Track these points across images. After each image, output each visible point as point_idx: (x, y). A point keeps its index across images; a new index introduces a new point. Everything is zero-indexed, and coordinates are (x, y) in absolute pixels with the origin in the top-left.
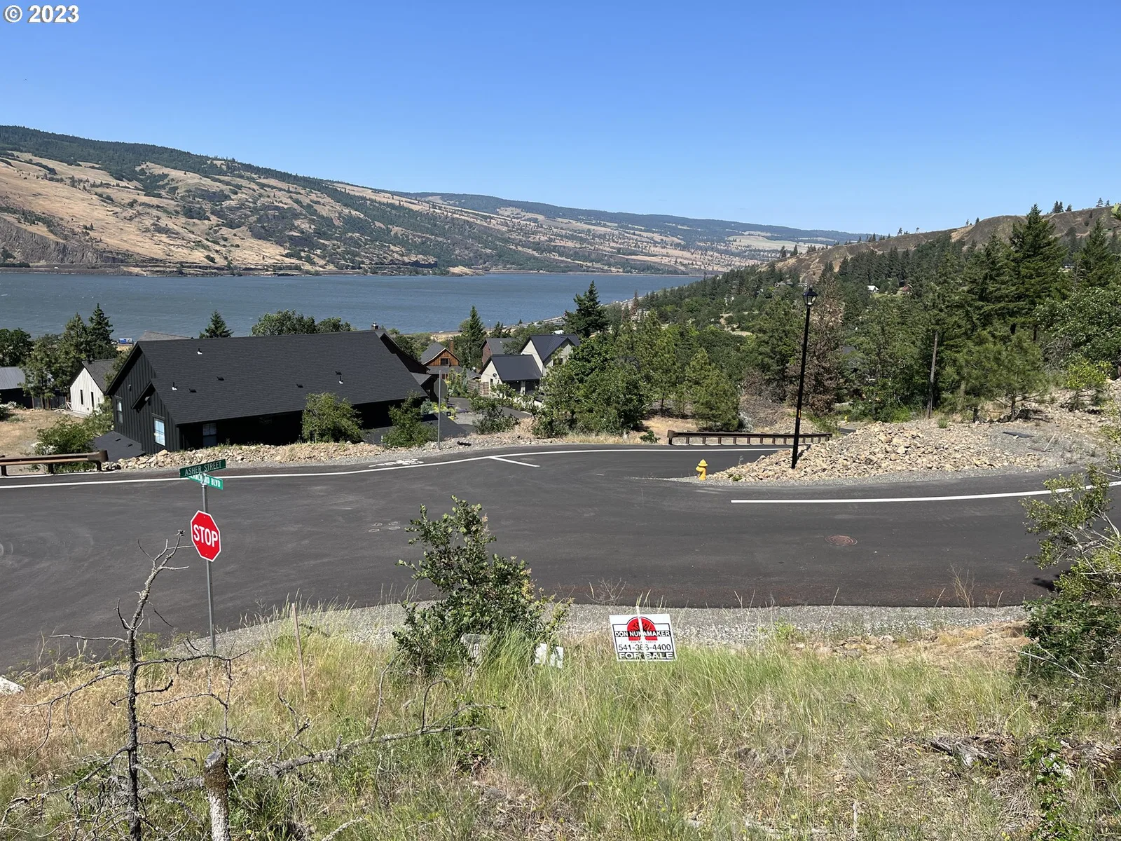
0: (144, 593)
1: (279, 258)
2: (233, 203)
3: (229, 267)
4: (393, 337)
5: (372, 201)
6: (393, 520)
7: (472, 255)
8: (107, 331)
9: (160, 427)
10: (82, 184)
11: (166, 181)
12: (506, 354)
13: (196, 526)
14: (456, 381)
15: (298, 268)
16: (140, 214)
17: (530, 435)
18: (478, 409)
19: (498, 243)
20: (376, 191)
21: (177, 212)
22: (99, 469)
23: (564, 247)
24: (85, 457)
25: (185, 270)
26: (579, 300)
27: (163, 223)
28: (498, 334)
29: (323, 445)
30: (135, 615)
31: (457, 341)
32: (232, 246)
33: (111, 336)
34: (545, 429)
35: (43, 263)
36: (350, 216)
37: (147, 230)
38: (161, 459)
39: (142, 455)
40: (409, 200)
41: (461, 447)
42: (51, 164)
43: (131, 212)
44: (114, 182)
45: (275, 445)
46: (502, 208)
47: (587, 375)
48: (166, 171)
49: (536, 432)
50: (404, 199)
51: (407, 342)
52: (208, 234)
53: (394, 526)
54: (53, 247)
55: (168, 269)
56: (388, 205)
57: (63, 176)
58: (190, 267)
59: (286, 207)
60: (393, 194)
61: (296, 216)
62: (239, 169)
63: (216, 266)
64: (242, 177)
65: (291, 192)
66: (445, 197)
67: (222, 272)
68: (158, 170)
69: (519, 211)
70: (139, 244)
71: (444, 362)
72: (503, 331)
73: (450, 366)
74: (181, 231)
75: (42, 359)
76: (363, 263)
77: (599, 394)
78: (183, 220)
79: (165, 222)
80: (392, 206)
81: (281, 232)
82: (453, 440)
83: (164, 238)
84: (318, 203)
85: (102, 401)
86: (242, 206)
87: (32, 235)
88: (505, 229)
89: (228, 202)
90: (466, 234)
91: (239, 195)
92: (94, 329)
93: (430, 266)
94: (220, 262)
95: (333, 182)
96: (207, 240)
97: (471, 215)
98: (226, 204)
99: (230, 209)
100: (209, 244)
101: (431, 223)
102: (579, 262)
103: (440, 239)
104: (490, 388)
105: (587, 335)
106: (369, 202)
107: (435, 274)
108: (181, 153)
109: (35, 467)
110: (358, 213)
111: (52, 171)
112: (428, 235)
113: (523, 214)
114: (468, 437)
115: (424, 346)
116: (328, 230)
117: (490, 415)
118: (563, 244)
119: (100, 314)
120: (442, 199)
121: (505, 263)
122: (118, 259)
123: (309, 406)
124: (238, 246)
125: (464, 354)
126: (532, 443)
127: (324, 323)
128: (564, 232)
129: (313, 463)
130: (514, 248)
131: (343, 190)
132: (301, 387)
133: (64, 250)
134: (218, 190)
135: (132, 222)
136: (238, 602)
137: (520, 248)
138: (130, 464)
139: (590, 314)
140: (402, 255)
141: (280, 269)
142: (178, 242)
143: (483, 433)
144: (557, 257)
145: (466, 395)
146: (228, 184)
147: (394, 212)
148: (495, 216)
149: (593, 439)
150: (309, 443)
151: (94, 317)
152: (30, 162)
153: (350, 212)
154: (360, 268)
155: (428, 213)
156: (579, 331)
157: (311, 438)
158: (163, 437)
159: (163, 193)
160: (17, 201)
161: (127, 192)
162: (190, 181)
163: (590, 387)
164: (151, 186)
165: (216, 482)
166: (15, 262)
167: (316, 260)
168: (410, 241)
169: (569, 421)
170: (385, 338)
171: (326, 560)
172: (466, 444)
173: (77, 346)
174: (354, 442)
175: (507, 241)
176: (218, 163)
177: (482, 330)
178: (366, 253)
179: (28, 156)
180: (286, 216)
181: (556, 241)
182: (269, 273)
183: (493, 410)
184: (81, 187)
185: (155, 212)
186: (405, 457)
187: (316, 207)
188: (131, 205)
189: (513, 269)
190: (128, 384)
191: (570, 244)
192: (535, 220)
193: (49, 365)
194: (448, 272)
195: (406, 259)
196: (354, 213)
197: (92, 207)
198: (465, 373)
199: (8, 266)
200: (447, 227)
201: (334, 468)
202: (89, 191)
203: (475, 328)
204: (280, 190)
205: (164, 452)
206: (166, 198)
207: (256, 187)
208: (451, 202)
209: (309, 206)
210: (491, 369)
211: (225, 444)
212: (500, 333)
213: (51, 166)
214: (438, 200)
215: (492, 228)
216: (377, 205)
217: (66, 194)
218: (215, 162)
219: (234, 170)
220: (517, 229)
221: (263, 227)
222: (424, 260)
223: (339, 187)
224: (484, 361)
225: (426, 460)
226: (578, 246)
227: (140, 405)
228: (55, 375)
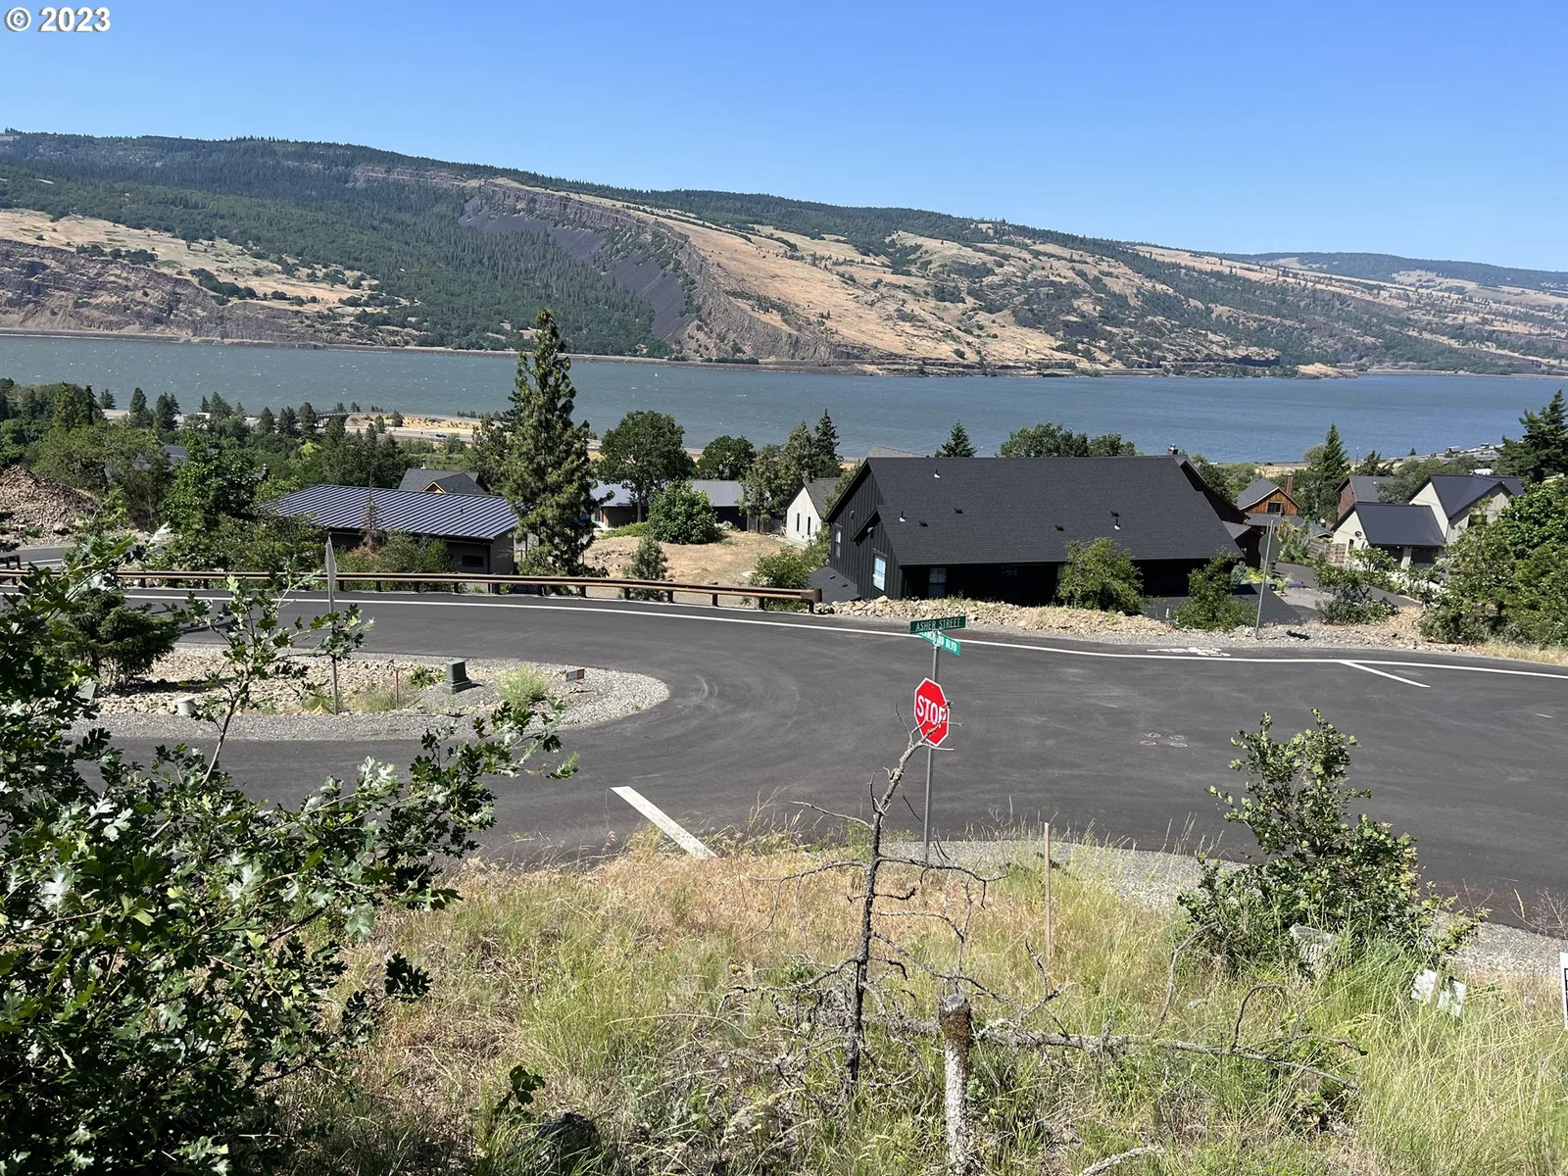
0: (897, 772)
1: (1047, 352)
2: (996, 279)
3: (981, 365)
4: (1197, 466)
5: (1188, 269)
6: (1177, 733)
7: (1339, 346)
8: (832, 444)
9: (880, 566)
10: (823, 262)
11: (918, 254)
12: (1382, 503)
13: (921, 697)
14: (1290, 538)
15: (1071, 366)
16: (883, 297)
17: (1416, 635)
18: (1327, 584)
19: (1387, 327)
20: (1196, 254)
21: (927, 293)
22: (811, 610)
23: (1509, 333)
24: (798, 594)
25: (928, 369)
26: (1530, 421)
27: (907, 309)
28: (1371, 469)
29: (1084, 613)
30: (885, 797)
31: (1299, 478)
32: (989, 336)
33: (837, 450)
34: (1444, 628)
35: (773, 359)
36: (1154, 293)
37: (889, 318)
38: (879, 606)
39: (859, 599)
40: (1247, 266)
41: (1292, 639)
42: (792, 238)
43: (873, 295)
44: (859, 258)
45: (1019, 604)
46: (1402, 273)
47: (1533, 547)
48: (920, 240)
49: (1427, 631)
50: (1238, 264)
51: (1216, 475)
52: (960, 321)
53: (1178, 742)
54: (784, 339)
55: (907, 368)
56: (1213, 274)
57: (804, 253)
58: (933, 364)
59: (1064, 281)
60: (1222, 257)
61: (1077, 293)
62: (1009, 233)
63: (966, 362)
64: (1011, 243)
65: (1074, 261)
66: (1305, 258)
67: (971, 371)
68: (910, 239)
69: (1431, 275)
70: (878, 335)
71: (1274, 508)
72: (1381, 465)
73: (1282, 515)
74: (928, 317)
75: (763, 473)
76: (1164, 358)
77: (1554, 580)
78: (932, 302)
79: (912, 307)
80: (1219, 275)
81: (1054, 316)
82: (1279, 627)
83: (907, 327)
84: (1109, 274)
85: (819, 529)
86: (1007, 282)
87: (766, 325)
88: (1404, 304)
89: (990, 278)
90: (1334, 313)
91: (1006, 267)
92: (819, 440)
93: (1267, 363)
94: (971, 357)
95: (1134, 244)
96: (959, 329)
97: (1346, 285)
98: (987, 280)
99: (991, 287)
100: (960, 333)
101: (1279, 298)
102: (1535, 358)
103: (1288, 323)
104: (1347, 554)
105: (1539, 477)
106: (1183, 271)
107: (1274, 375)
108: (940, 216)
109: (746, 601)
110: (1165, 287)
111: (793, 247)
112: (1270, 318)
113: (1439, 280)
114: (1306, 626)
115: (1244, 483)
116: (1119, 312)
117: (1346, 595)
118: (1507, 327)
119: (827, 422)
120: (1299, 262)
121: (1396, 359)
122: (851, 355)
123: (1070, 557)
124: (995, 336)
125: (1308, 497)
126: (1419, 648)
127: (1099, 443)
128: (1510, 309)
129: (1068, 635)
130: (1415, 334)
131: (1148, 255)
132: (1061, 529)
133: (795, 344)
134: (980, 261)
135: (875, 308)
136: (957, 805)
137: (1426, 336)
138: (844, 608)
139: (1547, 444)
140: (1224, 348)
141: (1047, 367)
142: (923, 332)
143: (1330, 621)
144: (1493, 350)
145: (1305, 561)
146: (992, 253)
147: (1220, 284)
148: (1388, 285)
149: (1534, 654)
150: (1065, 607)
151: (820, 426)
152: (770, 237)
153: (1154, 286)
154: (1160, 366)
155: (1274, 284)
156: (1523, 472)
157: (1069, 600)
158: (883, 579)
159: (913, 270)
160: (753, 285)
161: (872, 271)
162: (946, 253)
163: (1537, 566)
164: (900, 261)
165: (952, 645)
166: (745, 357)
167: (1098, 354)
168: (1241, 326)
169: (1490, 619)
170: (1186, 467)
171: (1076, 772)
172: (1301, 636)
173: (800, 458)
174: (1129, 614)
175: (1406, 323)
176: (983, 227)
177: (1343, 462)
178: (1170, 344)
179: (769, 230)
180: (1063, 294)
181: (1495, 323)
182: (1032, 372)
183: (1353, 588)
184: (823, 266)
185: (901, 294)
186: (1203, 645)
187: (1107, 280)
188: (875, 286)
189: (1410, 368)
190: (850, 511)
191: (1520, 328)
192: (1461, 290)
193: (769, 481)
194: (1296, 372)
195: (1230, 354)
196: (1159, 287)
197: (831, 290)
198: (1306, 527)
199: (736, 362)
200: (1302, 304)
201: (1097, 647)
202: (830, 271)
203: (1332, 459)
204: (1059, 258)
205: (884, 598)
206: (916, 276)
207: (1028, 256)
208: (1314, 266)
209: (1097, 280)
210: (1353, 523)
211: (956, 596)
212: (1373, 468)
213: (792, 241)
214: (1294, 264)
215: (1380, 304)
216: (1196, 274)
217: (805, 275)
218: (980, 226)
219: (1004, 234)
220: (1426, 305)
221: (1032, 310)
222: (1258, 354)
223: (1143, 251)
224: (1341, 512)
225: (1234, 652)
226: (1535, 331)
227: (861, 537)
228: (774, 494)
